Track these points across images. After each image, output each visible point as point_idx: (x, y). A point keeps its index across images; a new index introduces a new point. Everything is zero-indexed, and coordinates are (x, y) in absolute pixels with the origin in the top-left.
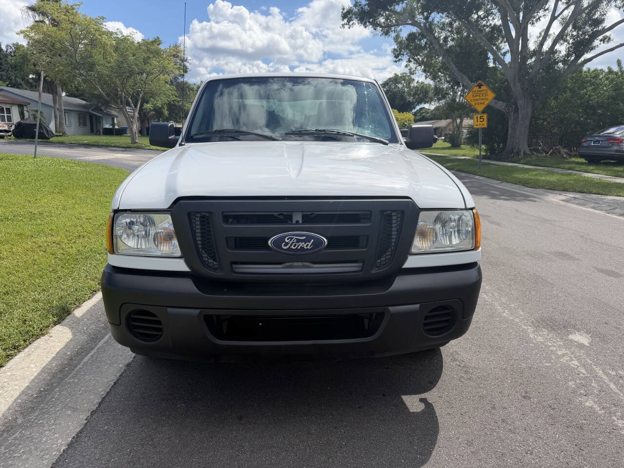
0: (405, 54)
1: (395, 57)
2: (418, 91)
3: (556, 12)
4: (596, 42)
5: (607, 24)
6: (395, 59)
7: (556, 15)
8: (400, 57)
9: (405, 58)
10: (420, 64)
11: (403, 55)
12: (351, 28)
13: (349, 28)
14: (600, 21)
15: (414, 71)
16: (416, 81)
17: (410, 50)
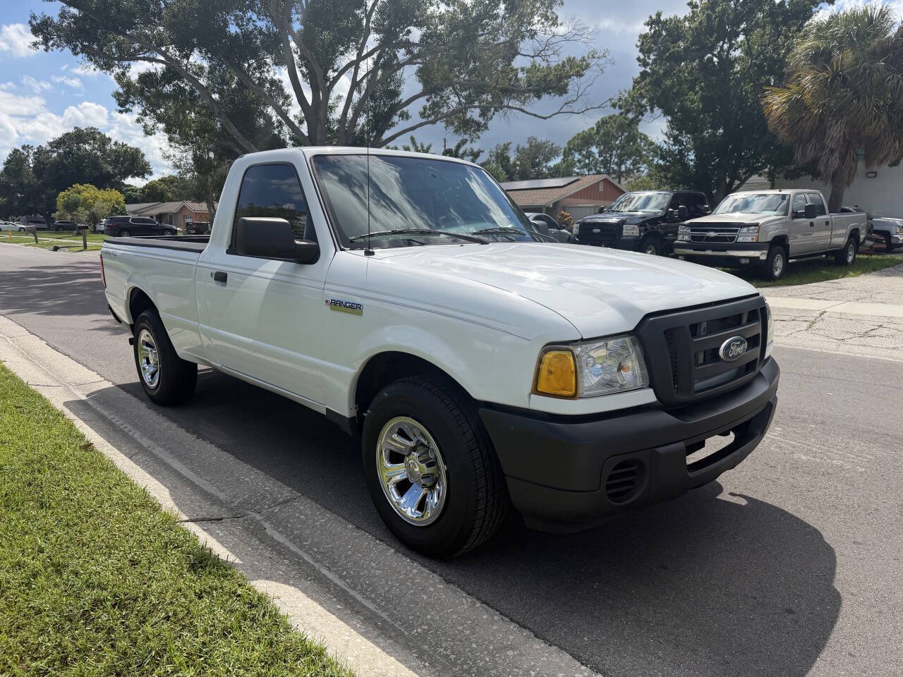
0: (136, 102)
1: (119, 105)
2: (120, 157)
3: (358, 75)
4: (396, 119)
5: (404, 97)
6: (119, 108)
7: (358, 79)
8: (127, 106)
9: (137, 109)
10: (160, 119)
11: (133, 103)
12: (50, 51)
13: (46, 50)
14: (395, 94)
15: (151, 130)
16: (113, 142)
17: (147, 99)
